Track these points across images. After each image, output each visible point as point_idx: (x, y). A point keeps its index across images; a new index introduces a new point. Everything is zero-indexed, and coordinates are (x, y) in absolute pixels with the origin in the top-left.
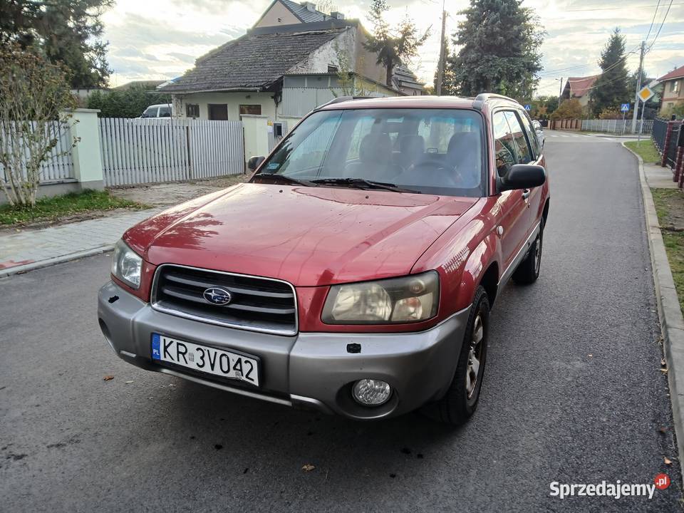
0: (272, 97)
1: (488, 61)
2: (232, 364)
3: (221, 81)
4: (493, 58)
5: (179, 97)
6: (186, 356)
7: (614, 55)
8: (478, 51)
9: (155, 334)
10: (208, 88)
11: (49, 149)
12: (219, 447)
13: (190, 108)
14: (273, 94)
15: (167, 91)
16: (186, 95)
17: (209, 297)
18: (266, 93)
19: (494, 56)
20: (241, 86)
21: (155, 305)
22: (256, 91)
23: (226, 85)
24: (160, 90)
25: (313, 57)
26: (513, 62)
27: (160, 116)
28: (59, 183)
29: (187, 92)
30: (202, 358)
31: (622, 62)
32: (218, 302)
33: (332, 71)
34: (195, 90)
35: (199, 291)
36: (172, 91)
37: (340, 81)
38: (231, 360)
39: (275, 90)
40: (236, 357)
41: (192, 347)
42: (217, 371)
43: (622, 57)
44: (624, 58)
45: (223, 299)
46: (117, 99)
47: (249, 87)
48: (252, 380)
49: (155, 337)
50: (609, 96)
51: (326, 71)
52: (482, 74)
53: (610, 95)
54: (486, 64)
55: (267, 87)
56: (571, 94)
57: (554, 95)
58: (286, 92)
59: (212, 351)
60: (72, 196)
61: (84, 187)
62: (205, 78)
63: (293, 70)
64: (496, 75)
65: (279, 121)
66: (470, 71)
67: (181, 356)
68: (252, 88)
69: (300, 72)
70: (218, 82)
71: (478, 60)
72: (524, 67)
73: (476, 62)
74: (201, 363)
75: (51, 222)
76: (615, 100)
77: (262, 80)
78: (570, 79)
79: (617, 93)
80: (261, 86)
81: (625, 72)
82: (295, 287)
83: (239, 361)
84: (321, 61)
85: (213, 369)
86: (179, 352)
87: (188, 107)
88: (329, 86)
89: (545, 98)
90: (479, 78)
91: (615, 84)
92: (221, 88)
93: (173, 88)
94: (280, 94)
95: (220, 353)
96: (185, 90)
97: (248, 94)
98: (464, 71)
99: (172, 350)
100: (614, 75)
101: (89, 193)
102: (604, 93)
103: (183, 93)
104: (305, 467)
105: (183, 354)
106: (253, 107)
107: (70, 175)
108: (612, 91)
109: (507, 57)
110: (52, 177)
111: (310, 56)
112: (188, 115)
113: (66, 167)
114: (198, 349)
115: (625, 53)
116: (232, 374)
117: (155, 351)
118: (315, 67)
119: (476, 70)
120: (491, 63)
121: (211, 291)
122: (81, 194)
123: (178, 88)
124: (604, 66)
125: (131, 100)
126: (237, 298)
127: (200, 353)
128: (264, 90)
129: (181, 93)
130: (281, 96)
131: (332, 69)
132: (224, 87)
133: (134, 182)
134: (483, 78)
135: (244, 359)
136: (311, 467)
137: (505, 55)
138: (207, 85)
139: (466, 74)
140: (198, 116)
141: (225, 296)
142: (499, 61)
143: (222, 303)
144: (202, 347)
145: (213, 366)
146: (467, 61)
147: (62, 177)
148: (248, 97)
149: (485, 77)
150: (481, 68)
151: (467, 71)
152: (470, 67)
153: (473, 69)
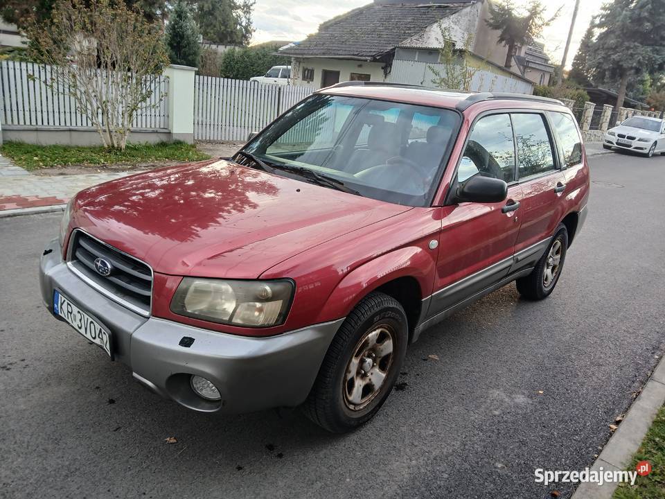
0: (383, 68)
1: (628, 48)
3: (337, 48)
4: (635, 46)
5: (298, 60)
8: (618, 36)
10: (324, 54)
11: (144, 99)
13: (306, 72)
14: (383, 65)
15: (288, 53)
16: (304, 59)
17: (96, 266)
18: (377, 63)
19: (636, 43)
20: (353, 55)
21: (69, 264)
22: (366, 61)
23: (340, 52)
24: (282, 52)
25: (430, 30)
26: (658, 52)
27: (281, 77)
28: (153, 132)
29: (305, 56)
32: (100, 272)
34: (312, 54)
36: (292, 54)
39: (385, 61)
41: (75, 309)
42: (89, 336)
46: (248, 57)
47: (362, 56)
51: (441, 46)
52: (618, 62)
54: (625, 52)
55: (378, 58)
58: (396, 63)
59: (86, 316)
60: (163, 145)
61: (175, 137)
62: (323, 44)
63: (407, 43)
66: (606, 58)
68: (364, 58)
69: (413, 45)
70: (334, 48)
71: (616, 47)
73: (614, 49)
74: (80, 325)
75: (129, 167)
77: (374, 51)
80: (371, 56)
84: (437, 34)
85: (86, 333)
87: (304, 70)
88: (438, 61)
92: (335, 54)
93: (293, 51)
94: (390, 65)
96: (302, 54)
97: (360, 63)
98: (599, 57)
101: (179, 144)
103: (301, 56)
104: (168, 439)
106: (363, 76)
107: (164, 125)
110: (149, 126)
111: (427, 29)
112: (304, 78)
113: (162, 118)
118: (430, 41)
119: (613, 57)
120: (631, 51)
121: (98, 261)
122: (171, 144)
123: (297, 52)
125: (260, 59)
128: (374, 60)
129: (299, 56)
130: (391, 67)
131: (449, 44)
132: (338, 54)
133: (223, 139)
134: (619, 66)
136: (173, 441)
137: (650, 43)
138: (323, 51)
139: (601, 61)
140: (312, 80)
142: (641, 49)
143: (104, 274)
144: (80, 311)
145: (86, 330)
146: (605, 46)
147: (158, 126)
148: (360, 66)
149: (622, 65)
150: (619, 56)
151: (603, 58)
152: (606, 54)
153: (610, 56)
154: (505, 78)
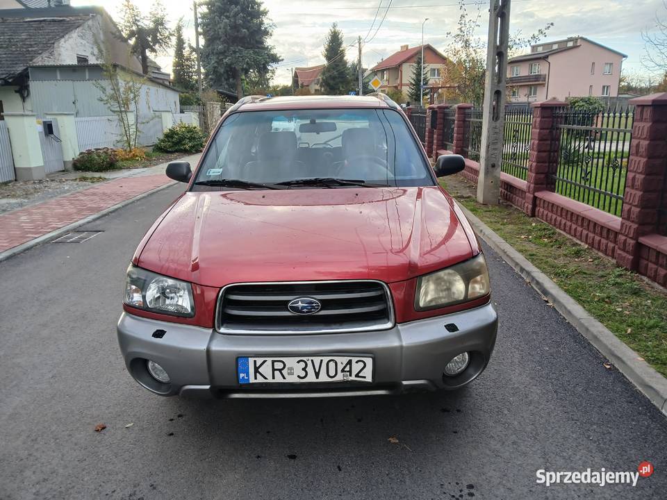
1: (235, 52)
2: (340, 367)
4: (239, 50)
6: (284, 372)
7: (334, 47)
8: (224, 42)
9: (242, 358)
12: (293, 457)
14: (18, 88)
17: (295, 309)
18: (9, 87)
19: (239, 47)
21: (223, 330)
25: (59, 47)
26: (258, 54)
30: (304, 369)
31: (342, 54)
32: (307, 312)
33: (82, 61)
35: (283, 305)
37: (105, 73)
38: (339, 365)
39: (19, 84)
40: (345, 360)
41: (290, 362)
42: (323, 378)
43: (341, 49)
44: (343, 50)
45: (313, 307)
48: (365, 377)
49: (240, 361)
50: (335, 84)
51: (75, 62)
52: (230, 65)
53: (337, 84)
54: (233, 55)
55: (10, 81)
56: (300, 83)
57: (286, 85)
58: (34, 85)
59: (317, 360)
63: (38, 61)
64: (245, 66)
65: (48, 118)
66: (219, 62)
67: (277, 373)
69: (46, 63)
71: (225, 52)
72: (269, 58)
73: (223, 53)
74: (303, 374)
76: (341, 89)
77: (3, 73)
78: (296, 68)
79: (342, 82)
81: (346, 63)
82: (387, 284)
83: (350, 362)
84: (68, 50)
85: (317, 377)
86: (274, 370)
88: (87, 78)
89: (278, 87)
90: (228, 69)
91: (339, 74)
94: (26, 88)
95: (326, 359)
98: (213, 62)
99: (266, 370)
100: (337, 66)
102: (332, 82)
105: (280, 370)
108: (337, 80)
109: (252, 48)
111: (56, 45)
114: (298, 362)
115: (344, 45)
116: (340, 377)
117: (242, 375)
118: (62, 57)
119: (224, 61)
120: (238, 55)
121: (297, 302)
124: (328, 58)
126: (326, 304)
127: (303, 365)
128: (7, 83)
131: (82, 60)
134: (231, 68)
135: (354, 360)
137: (250, 46)
139: (216, 65)
141: (314, 305)
142: (245, 52)
143: (312, 312)
144: (305, 359)
145: (317, 375)
146: (215, 51)
149: (235, 68)
150: (230, 59)
151: (216, 62)
152: (218, 58)
153: (222, 60)
154: (156, 88)
